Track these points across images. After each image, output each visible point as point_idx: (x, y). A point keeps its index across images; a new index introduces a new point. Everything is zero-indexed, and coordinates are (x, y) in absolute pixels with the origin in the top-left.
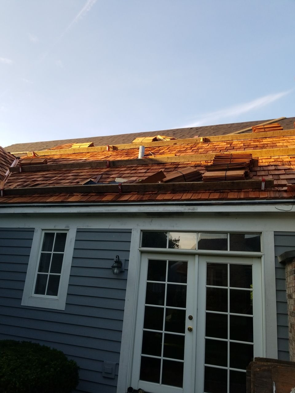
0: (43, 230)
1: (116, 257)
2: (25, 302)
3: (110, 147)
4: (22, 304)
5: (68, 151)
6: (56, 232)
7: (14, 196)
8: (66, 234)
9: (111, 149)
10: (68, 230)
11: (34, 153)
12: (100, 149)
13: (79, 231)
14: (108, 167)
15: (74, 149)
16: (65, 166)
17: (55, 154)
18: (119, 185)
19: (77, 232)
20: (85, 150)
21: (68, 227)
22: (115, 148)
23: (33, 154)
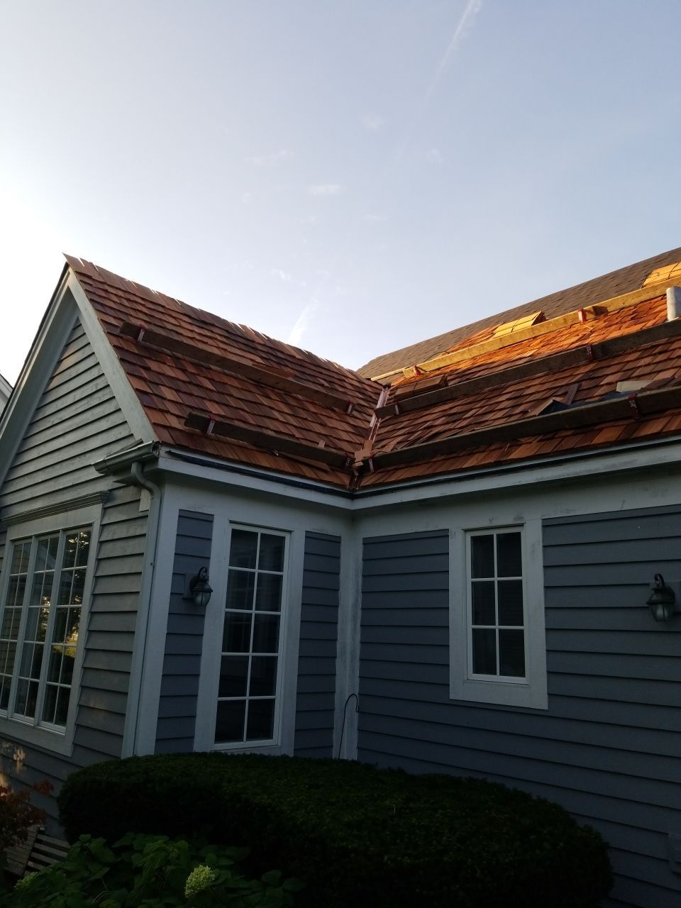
0: (466, 531)
1: (656, 579)
2: (458, 692)
3: (586, 311)
4: (452, 697)
5: (489, 345)
6: (495, 533)
7: (396, 467)
8: (519, 534)
9: (589, 316)
10: (522, 525)
11: (416, 368)
12: (562, 321)
13: (548, 525)
14: (591, 362)
15: (500, 339)
16: (488, 380)
17: (461, 359)
18: (629, 399)
19: (544, 527)
20: (528, 334)
21: (522, 518)
22: (599, 312)
23: (415, 371)
